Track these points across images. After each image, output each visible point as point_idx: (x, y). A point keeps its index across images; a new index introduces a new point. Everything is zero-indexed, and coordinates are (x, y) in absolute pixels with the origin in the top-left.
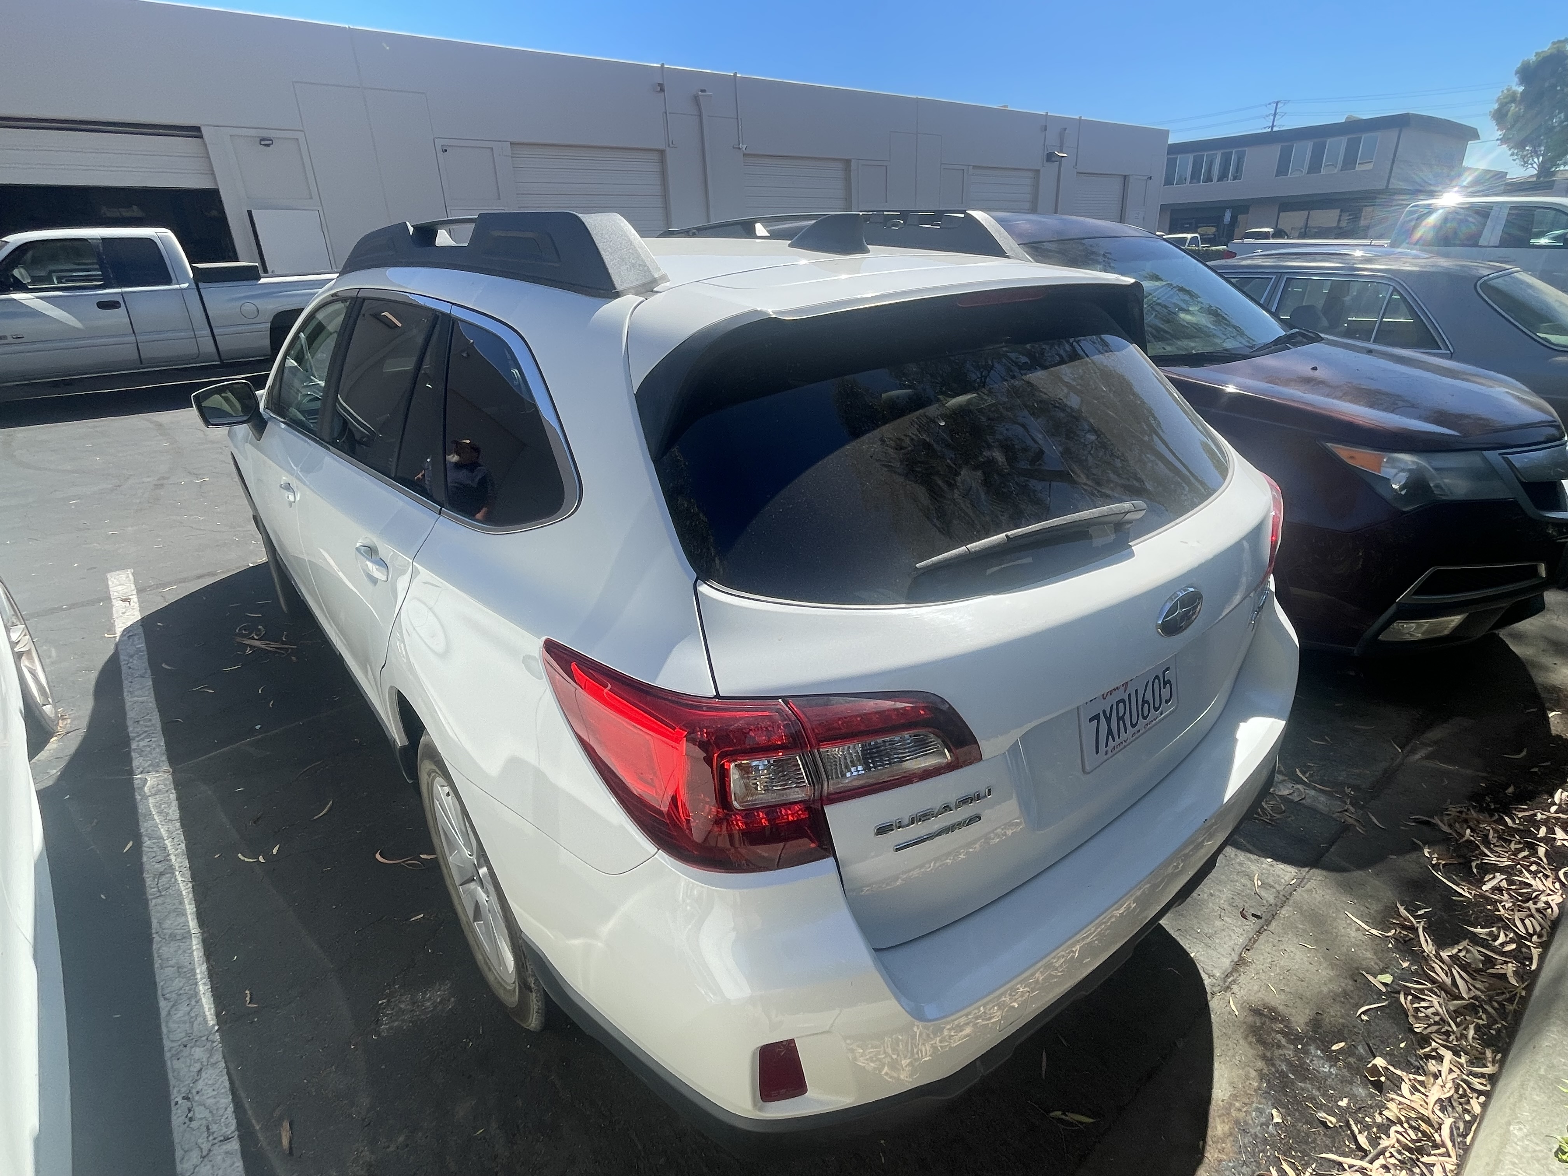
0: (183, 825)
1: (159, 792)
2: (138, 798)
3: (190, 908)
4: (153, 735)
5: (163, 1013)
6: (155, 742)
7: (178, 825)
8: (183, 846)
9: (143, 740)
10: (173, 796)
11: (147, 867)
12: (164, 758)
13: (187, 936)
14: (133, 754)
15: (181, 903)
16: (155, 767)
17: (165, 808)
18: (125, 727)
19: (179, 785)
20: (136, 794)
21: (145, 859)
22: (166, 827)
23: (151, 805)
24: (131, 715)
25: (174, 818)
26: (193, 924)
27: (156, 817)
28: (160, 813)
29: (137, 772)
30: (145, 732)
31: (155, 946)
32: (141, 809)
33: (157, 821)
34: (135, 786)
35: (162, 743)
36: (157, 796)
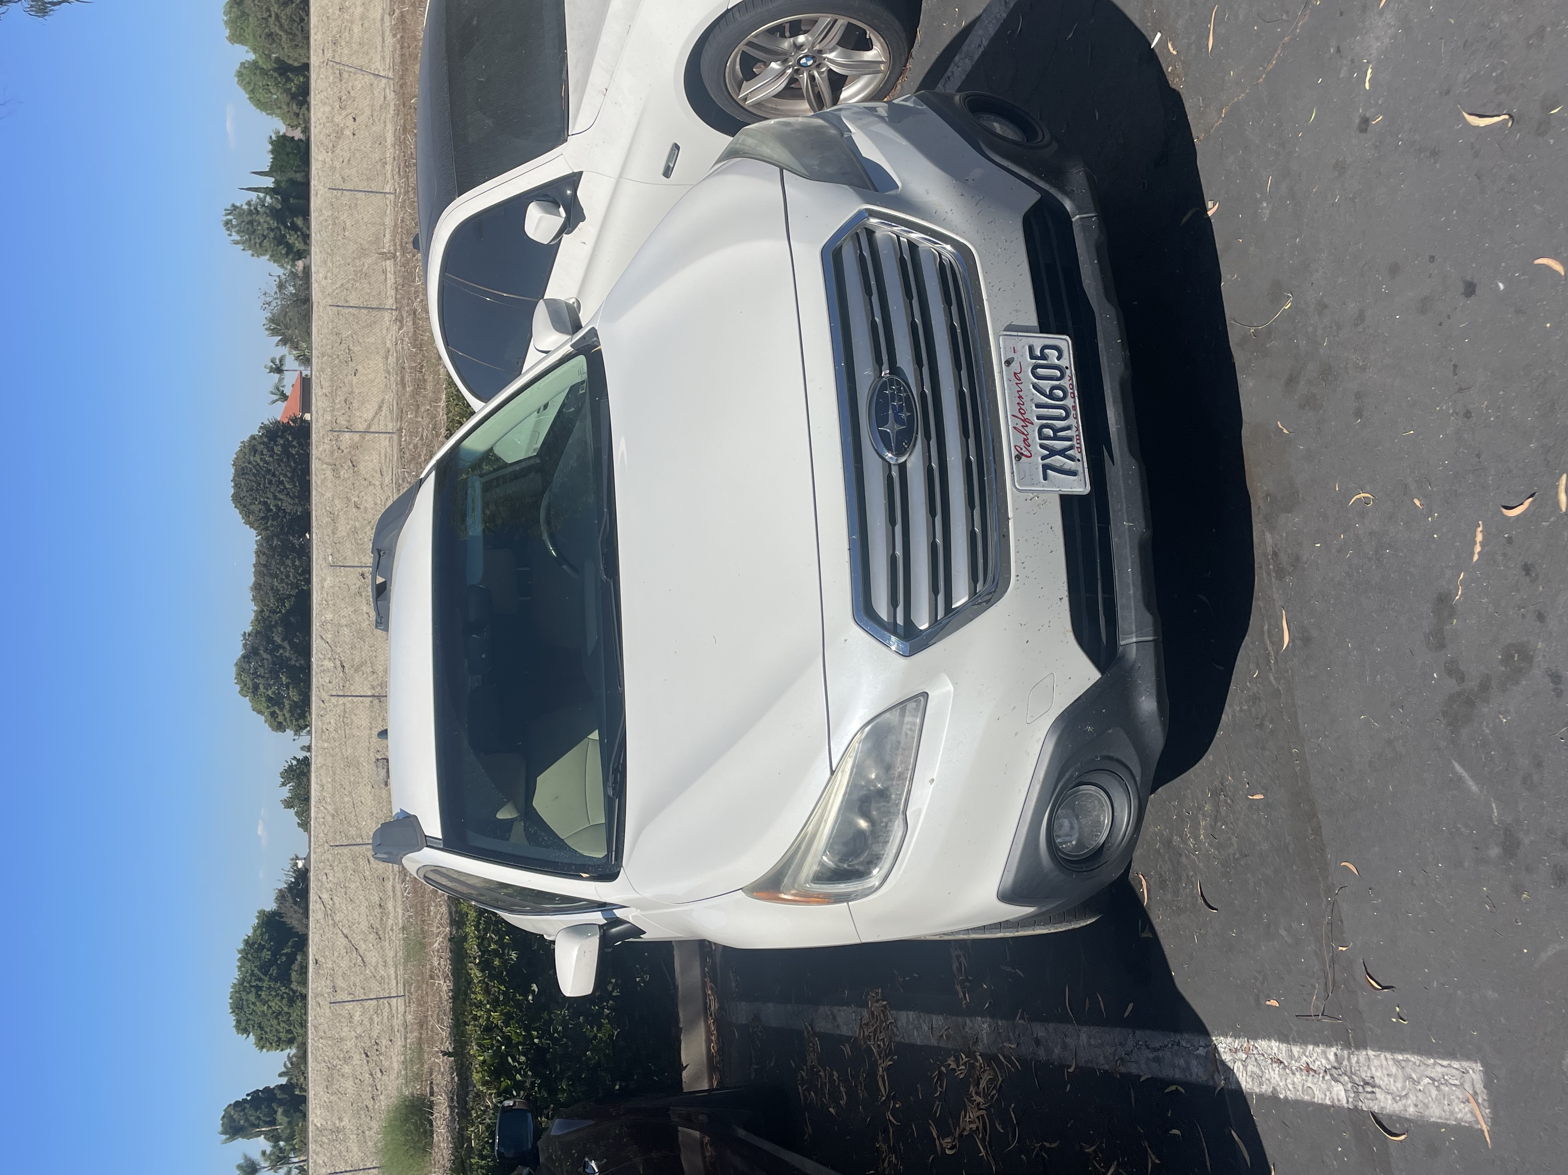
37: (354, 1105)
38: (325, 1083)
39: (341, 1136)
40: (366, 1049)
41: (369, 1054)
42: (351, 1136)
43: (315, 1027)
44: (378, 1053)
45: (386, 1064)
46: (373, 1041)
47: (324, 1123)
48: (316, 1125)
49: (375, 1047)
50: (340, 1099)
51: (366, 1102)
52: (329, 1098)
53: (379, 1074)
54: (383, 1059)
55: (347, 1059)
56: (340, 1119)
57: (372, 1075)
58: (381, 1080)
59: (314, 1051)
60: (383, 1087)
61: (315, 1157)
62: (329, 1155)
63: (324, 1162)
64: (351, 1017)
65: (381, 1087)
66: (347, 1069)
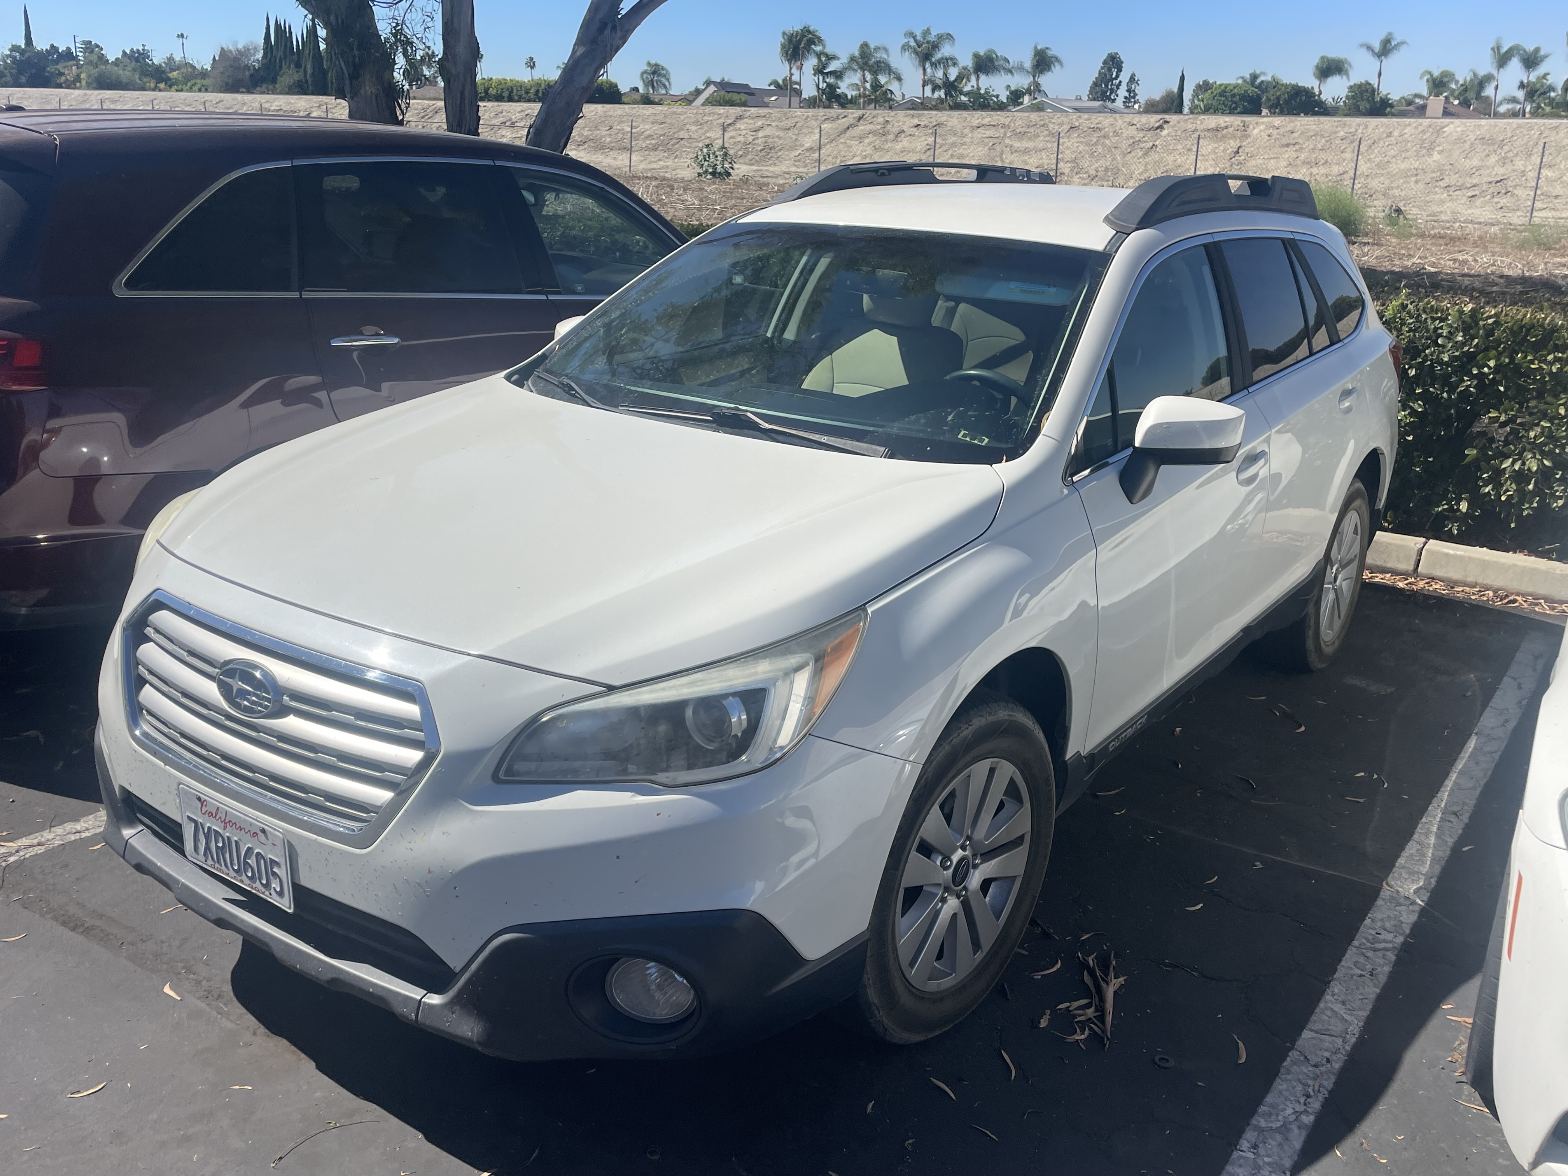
0: (1412, 834)
1: (1412, 873)
2: (1433, 881)
3: (1449, 784)
4: (1370, 937)
5: (1499, 753)
6: (1374, 929)
7: (1416, 836)
8: (1424, 820)
9: (1385, 941)
10: (1401, 861)
11: (1462, 825)
12: (1379, 902)
13: (1461, 773)
14: (1408, 932)
15: (1452, 790)
16: (1396, 900)
17: (1416, 856)
18: (1392, 976)
19: (1387, 865)
20: (1433, 886)
21: (1460, 832)
22: (1427, 841)
23: (1427, 866)
24: (1372, 991)
25: (1415, 844)
26: (1453, 776)
27: (1430, 855)
28: (1424, 855)
29: (1417, 908)
30: (1375, 950)
31: (1485, 780)
32: (1438, 869)
33: (1431, 851)
34: (1428, 894)
35: (1368, 921)
36: (1416, 869)
37: (1450, 167)
38: (1487, 137)
39: (1424, 151)
40: (1505, 182)
41: (1498, 184)
42: (1418, 163)
43: (1556, 127)
44: (1496, 194)
45: (1479, 202)
46: (1510, 189)
47: (1445, 135)
48: (1447, 126)
49: (1503, 192)
50: (1463, 152)
51: (1447, 180)
52: (1469, 140)
53: (1470, 194)
54: (1486, 198)
55: (1504, 161)
56: (1440, 152)
57: (1474, 186)
58: (1464, 195)
59: (1529, 125)
60: (1455, 197)
61: (1414, 125)
62: (1410, 139)
63: (1404, 134)
64: (1550, 166)
65: (1456, 195)
66: (1493, 159)
